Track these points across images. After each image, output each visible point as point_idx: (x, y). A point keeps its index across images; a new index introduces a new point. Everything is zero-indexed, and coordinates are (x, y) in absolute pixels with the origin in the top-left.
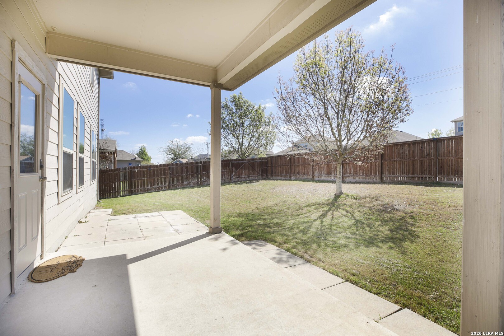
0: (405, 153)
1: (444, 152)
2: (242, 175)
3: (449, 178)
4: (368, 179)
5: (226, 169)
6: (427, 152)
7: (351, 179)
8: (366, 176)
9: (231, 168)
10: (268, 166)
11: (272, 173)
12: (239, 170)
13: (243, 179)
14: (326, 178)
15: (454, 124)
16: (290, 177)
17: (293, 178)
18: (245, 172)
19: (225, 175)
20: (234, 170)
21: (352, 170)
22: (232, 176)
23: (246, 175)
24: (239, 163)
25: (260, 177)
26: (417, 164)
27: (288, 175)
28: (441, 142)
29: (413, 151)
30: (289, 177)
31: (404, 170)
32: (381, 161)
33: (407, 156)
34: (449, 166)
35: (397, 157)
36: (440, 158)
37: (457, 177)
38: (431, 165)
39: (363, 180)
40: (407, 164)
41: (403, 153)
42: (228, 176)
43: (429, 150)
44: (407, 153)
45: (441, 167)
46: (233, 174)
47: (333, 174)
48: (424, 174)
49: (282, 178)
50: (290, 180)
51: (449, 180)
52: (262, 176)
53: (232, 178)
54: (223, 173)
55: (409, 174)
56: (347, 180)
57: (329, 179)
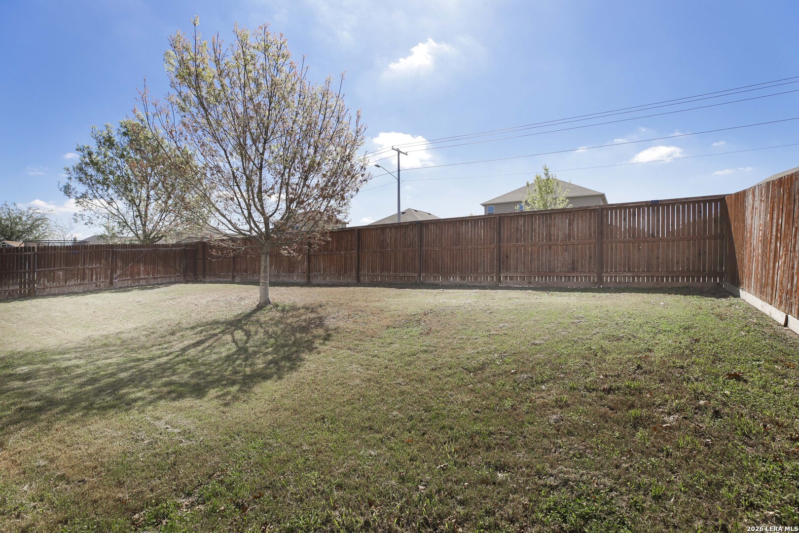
0: (386, 241)
1: (428, 240)
2: (139, 274)
3: (433, 277)
4: (342, 280)
5: (100, 264)
6: (410, 240)
7: (319, 280)
8: (340, 275)
9: (112, 261)
10: (198, 259)
11: (204, 272)
12: (133, 266)
13: (142, 282)
14: (286, 279)
15: (484, 208)
16: (234, 277)
17: (238, 279)
18: (146, 270)
19: (96, 275)
20: (120, 264)
21: (322, 266)
22: (115, 276)
23: (148, 274)
24: (131, 251)
25: (182, 279)
26: (400, 257)
27: (229, 274)
28: (426, 227)
29: (395, 238)
30: (231, 278)
31: (385, 265)
32: (358, 252)
33: (388, 245)
34: (433, 261)
35: (377, 247)
36: (424, 248)
37: (441, 275)
38: (415, 259)
39: (336, 281)
40: (388, 257)
41: (383, 240)
42: (106, 278)
43: (413, 237)
44: (388, 240)
45: (425, 261)
46: (118, 272)
47: (296, 272)
48: (408, 271)
49: (221, 280)
50: (233, 282)
51: (433, 280)
52: (185, 276)
53: (114, 281)
54: (92, 271)
55: (390, 271)
56: (314, 281)
57: (291, 280)
